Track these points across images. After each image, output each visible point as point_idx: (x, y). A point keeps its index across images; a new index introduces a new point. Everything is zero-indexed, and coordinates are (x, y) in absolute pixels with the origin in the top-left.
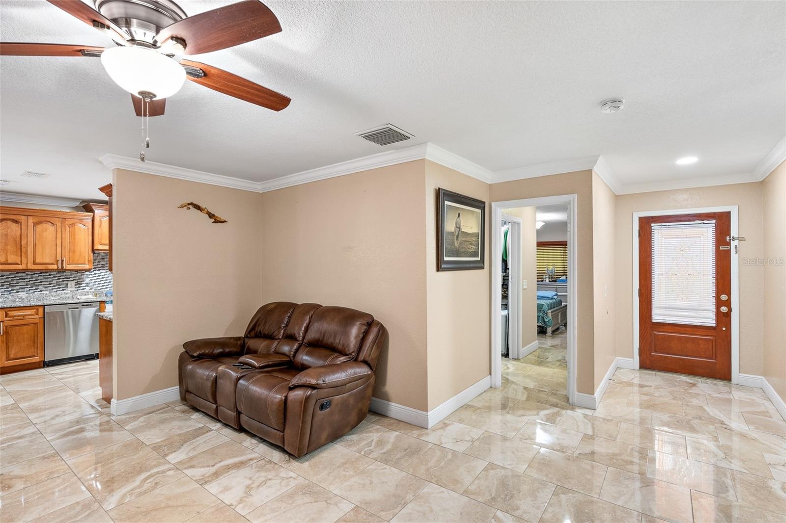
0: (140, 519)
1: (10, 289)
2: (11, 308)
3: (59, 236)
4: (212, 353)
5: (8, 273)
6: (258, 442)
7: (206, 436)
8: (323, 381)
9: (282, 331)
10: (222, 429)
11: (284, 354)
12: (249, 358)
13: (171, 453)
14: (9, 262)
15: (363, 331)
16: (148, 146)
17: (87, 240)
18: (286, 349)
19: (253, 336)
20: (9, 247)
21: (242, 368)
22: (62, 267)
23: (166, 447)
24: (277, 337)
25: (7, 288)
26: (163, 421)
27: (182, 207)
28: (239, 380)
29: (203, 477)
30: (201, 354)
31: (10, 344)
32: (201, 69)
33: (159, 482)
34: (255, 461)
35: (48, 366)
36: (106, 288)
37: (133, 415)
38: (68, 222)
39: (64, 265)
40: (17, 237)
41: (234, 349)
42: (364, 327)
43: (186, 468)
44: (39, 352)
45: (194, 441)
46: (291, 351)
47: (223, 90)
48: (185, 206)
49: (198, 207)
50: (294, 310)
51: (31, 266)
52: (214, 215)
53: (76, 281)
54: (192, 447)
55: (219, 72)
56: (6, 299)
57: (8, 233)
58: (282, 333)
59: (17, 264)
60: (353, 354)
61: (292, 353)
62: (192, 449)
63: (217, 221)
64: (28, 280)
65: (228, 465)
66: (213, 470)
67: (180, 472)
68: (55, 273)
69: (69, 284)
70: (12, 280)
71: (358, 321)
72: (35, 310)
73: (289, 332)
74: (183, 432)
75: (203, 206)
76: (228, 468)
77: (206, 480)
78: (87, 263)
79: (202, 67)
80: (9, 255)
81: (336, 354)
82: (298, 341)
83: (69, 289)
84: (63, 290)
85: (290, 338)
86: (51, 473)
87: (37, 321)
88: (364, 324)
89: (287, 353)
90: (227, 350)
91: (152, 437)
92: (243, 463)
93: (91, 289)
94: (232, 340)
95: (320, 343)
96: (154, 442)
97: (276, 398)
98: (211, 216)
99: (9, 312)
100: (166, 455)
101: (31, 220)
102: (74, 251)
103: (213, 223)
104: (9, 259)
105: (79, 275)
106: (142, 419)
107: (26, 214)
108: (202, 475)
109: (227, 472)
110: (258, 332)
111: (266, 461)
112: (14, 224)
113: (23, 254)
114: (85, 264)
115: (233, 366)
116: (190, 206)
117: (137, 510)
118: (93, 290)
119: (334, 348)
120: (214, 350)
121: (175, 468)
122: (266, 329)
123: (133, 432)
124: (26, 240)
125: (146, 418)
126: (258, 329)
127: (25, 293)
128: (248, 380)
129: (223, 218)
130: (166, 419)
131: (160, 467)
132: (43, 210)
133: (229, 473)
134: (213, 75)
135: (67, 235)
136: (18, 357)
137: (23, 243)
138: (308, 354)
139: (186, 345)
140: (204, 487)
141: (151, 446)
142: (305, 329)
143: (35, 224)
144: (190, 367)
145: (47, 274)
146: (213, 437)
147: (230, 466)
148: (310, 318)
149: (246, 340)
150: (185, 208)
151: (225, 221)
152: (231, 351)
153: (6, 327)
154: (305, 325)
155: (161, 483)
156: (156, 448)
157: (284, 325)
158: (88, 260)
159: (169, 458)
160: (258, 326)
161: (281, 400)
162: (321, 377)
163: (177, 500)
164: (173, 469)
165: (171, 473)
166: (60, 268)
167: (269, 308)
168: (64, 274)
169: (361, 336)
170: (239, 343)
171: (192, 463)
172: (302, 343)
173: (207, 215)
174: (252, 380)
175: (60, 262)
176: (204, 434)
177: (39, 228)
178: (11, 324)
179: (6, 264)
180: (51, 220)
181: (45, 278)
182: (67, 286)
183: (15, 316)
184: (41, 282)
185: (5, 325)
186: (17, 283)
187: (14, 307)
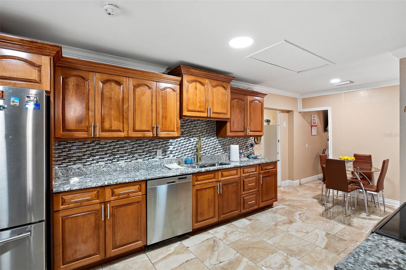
1: (112, 158)
2: (117, 184)
3: (154, 100)
5: (110, 141)
14: (113, 129)
17: (176, 105)
20: (113, 112)
22: (157, 135)
25: (110, 156)
31: (115, 229)
36: (185, 155)
39: (159, 133)
40: (119, 101)
44: (142, 235)
51: (131, 134)
53: (163, 149)
56: (109, 168)
57: (112, 97)
59: (120, 131)
68: (147, 141)
69: (158, 151)
70: (114, 148)
72: (137, 187)
78: (176, 130)
80: (113, 120)
83: (158, 157)
84: (153, 158)
87: (140, 199)
93: (174, 156)
99: (115, 190)
101: (131, 83)
102: (166, 117)
104: (113, 126)
105: (165, 142)
107: (128, 76)
113: (125, 120)
114: (174, 131)
118: (175, 158)
124: (127, 104)
127: (123, 161)
135: (160, 100)
136: (124, 243)
137: (125, 107)
143: (135, 87)
145: (141, 142)
153: (113, 207)
158: (177, 127)
166: (154, 135)
168: (154, 142)
175: (155, 129)
178: (116, 204)
179: (110, 131)
180: (148, 83)
181: (140, 146)
182: (156, 154)
183: (120, 194)
184: (137, 150)
185: (112, 205)
186: (118, 151)
187: (120, 184)
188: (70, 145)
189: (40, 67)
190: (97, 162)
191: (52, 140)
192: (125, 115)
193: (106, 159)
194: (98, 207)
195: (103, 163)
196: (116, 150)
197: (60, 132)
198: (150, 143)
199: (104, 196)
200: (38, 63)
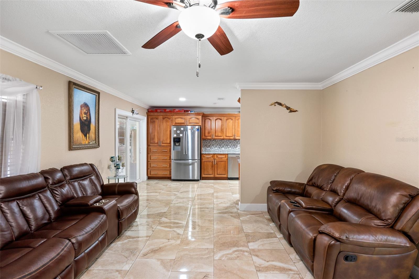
0: (223, 273)
1: (220, 147)
2: (218, 154)
3: (234, 124)
4: (284, 190)
5: (219, 140)
6: (300, 259)
7: (272, 240)
8: (347, 237)
9: (329, 186)
10: (282, 239)
11: (327, 203)
12: (301, 200)
13: (252, 242)
14: (219, 136)
15: (403, 202)
16: (200, 66)
18: (330, 199)
19: (311, 185)
20: (219, 130)
21: (294, 205)
22: (235, 138)
23: (251, 237)
24: (325, 189)
26: (256, 221)
27: (272, 105)
28: (290, 213)
29: (259, 266)
30: (278, 189)
31: (218, 168)
32: (229, 7)
33: (239, 257)
34: (292, 272)
35: (229, 180)
37: (246, 213)
38: (237, 118)
39: (235, 137)
41: (297, 191)
42: (405, 199)
43: (254, 255)
44: (226, 173)
45: (265, 239)
46: (333, 202)
47: (248, 16)
48: (273, 104)
49: (280, 104)
50: (339, 171)
51: (225, 138)
52: (289, 108)
54: (262, 243)
55: (240, 3)
56: (218, 150)
57: (218, 124)
58: (329, 187)
59: (221, 136)
60: (389, 221)
61: (334, 204)
62: (262, 244)
63: (291, 111)
64: (225, 143)
65: (276, 266)
66: (267, 264)
67: (251, 256)
68: (233, 140)
69: (238, 145)
70: (220, 143)
71: (397, 191)
72: (225, 156)
73: (334, 187)
74: (262, 232)
75: (283, 103)
76: (275, 268)
77: (261, 269)
79: (229, 5)
80: (219, 133)
81: (371, 216)
82: (339, 195)
83: (238, 148)
84: (236, 148)
85: (334, 192)
86: (208, 229)
87: (226, 160)
88: (405, 196)
89: (330, 202)
90: (293, 190)
91: (248, 228)
92: (284, 269)
94: (297, 185)
95: (357, 202)
96: (248, 232)
97: (309, 234)
98: (288, 108)
100: (249, 242)
101: (225, 118)
102: (239, 131)
103: (289, 112)
106: (248, 216)
107: (224, 116)
108: (260, 264)
109: (273, 271)
110: (314, 182)
111: (300, 277)
112: (220, 120)
113: (223, 133)
115: (290, 202)
116: (276, 104)
117: (224, 267)
119: (370, 210)
120: (285, 189)
121: (250, 252)
122: (319, 182)
123: (243, 222)
124: (224, 127)
125: (250, 216)
126: (313, 181)
127: (224, 148)
128: (296, 214)
129: (295, 109)
130: (258, 221)
131: (244, 248)
132: (229, 114)
133: (274, 272)
134: (237, 7)
135: (236, 124)
136: (220, 174)
138: (346, 208)
139: (272, 182)
140: (257, 273)
141: (245, 233)
142: (346, 188)
143: (226, 120)
144: (271, 195)
145: (230, 141)
146: (276, 242)
147: (277, 267)
148: (351, 180)
149: (307, 186)
150: (273, 105)
151: (297, 111)
152: (296, 191)
154: (346, 184)
155: (240, 257)
156: (247, 235)
157: (331, 182)
159: (250, 244)
160: (314, 179)
161: (312, 239)
162: (345, 233)
163: (242, 273)
164: (248, 252)
165: (246, 254)
166: (234, 138)
167: (322, 167)
168: (236, 141)
169: (401, 206)
170: (302, 187)
171: (258, 254)
172: (342, 199)
173: (286, 108)
174: (299, 215)
175: (234, 136)
176: (272, 238)
177: (228, 121)
178: (218, 160)
179: (218, 136)
180: (231, 118)
181: (230, 143)
182: (237, 146)
183: (219, 157)
184: (229, 144)
185: (217, 160)
186: (222, 144)
187: (219, 154)
188: (207, 141)
189: (199, 119)
190: (215, 148)
191: (202, 139)
192: (223, 130)
193: (218, 147)
194: (212, 160)
195: (217, 148)
196: (221, 144)
197: (204, 137)
198: (234, 141)
199: (214, 157)
200: (199, 118)
